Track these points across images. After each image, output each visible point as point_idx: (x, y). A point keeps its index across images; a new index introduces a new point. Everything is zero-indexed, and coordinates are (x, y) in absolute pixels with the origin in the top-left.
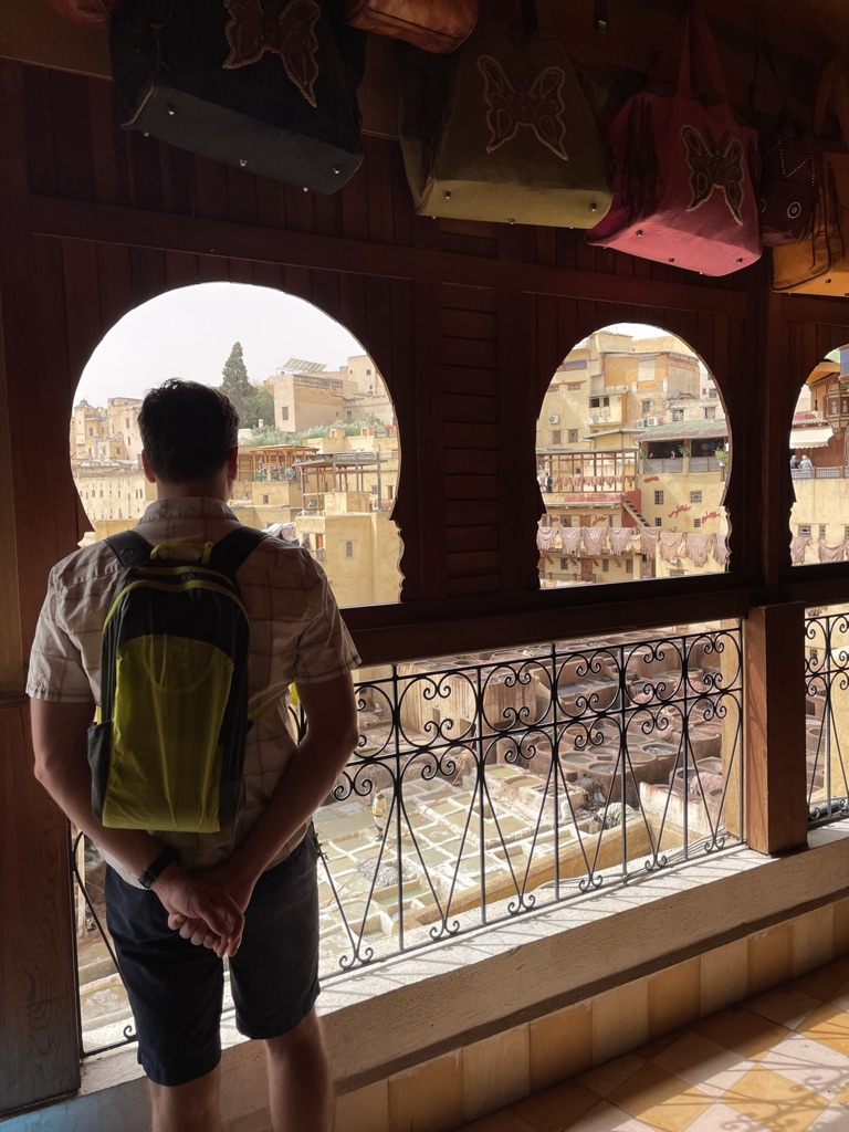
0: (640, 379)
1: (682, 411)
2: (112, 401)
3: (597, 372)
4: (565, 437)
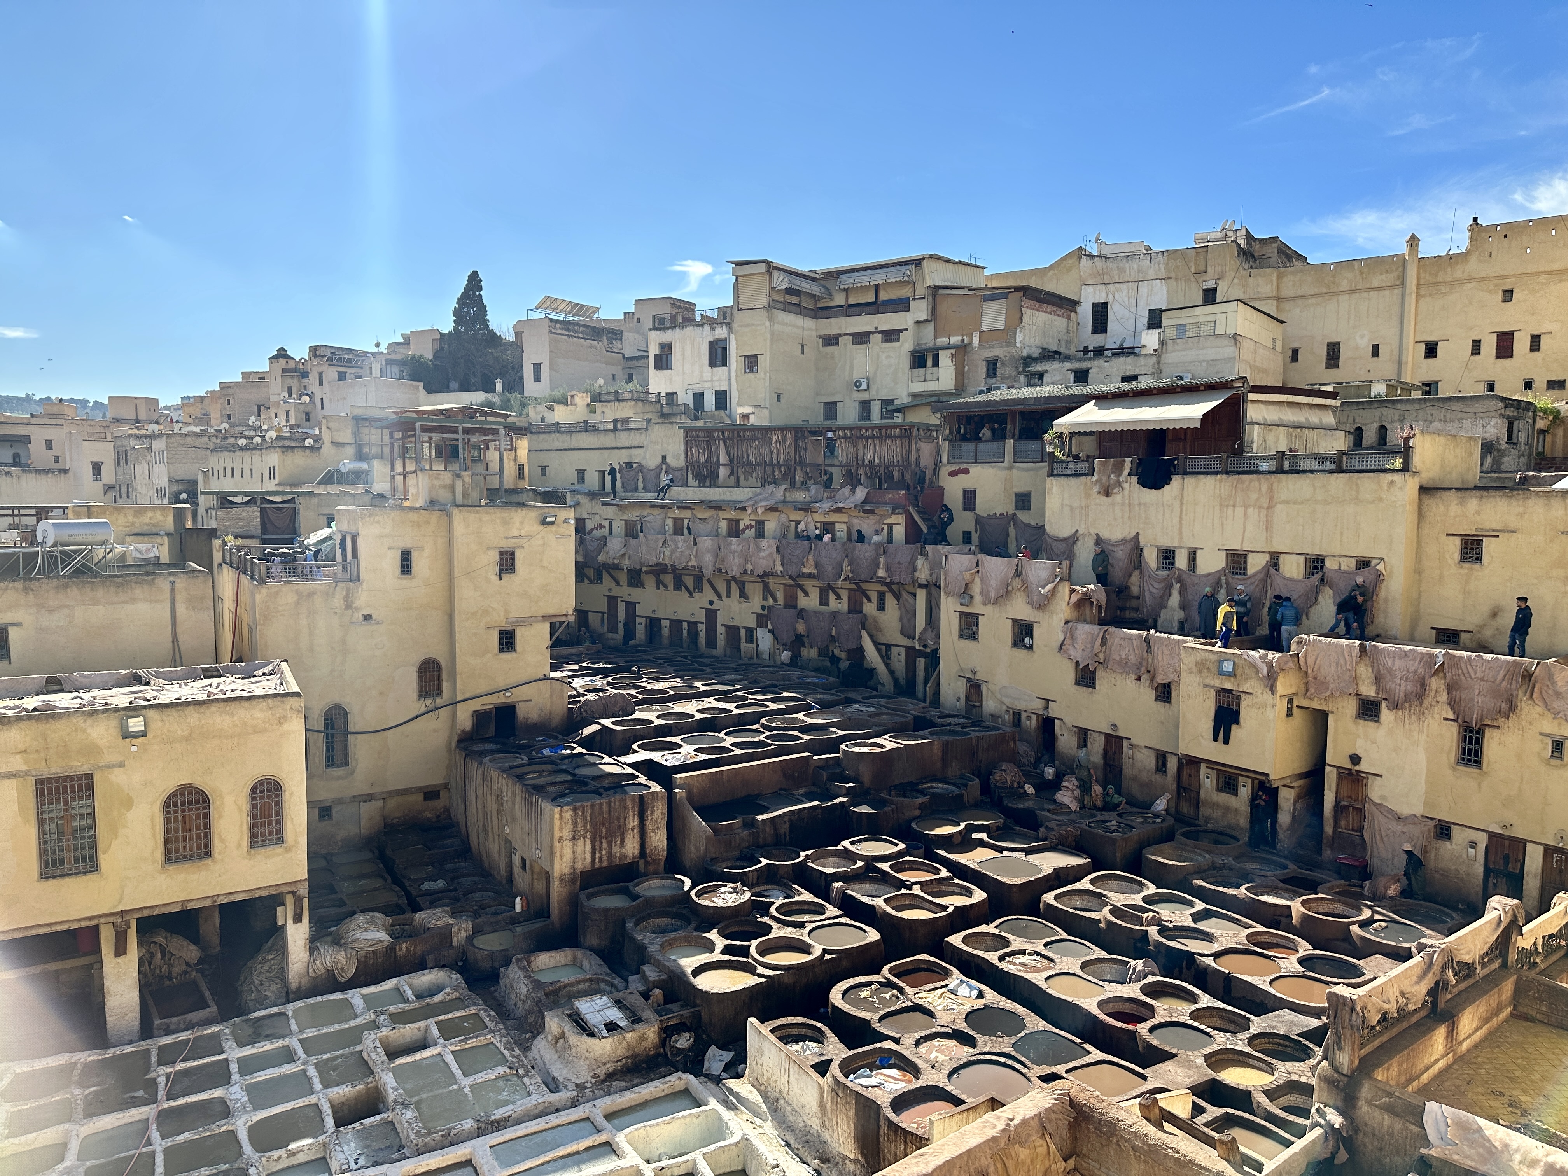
0: (984, 327)
1: (1041, 376)
2: (314, 350)
3: (924, 317)
4: (876, 409)
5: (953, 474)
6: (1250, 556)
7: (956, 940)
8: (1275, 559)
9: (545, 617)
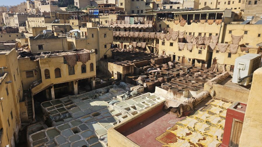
1: (165, 7)
4: (140, 12)
5: (158, 22)
6: (202, 33)
7: (173, 79)
8: (205, 34)
9: (110, 43)
